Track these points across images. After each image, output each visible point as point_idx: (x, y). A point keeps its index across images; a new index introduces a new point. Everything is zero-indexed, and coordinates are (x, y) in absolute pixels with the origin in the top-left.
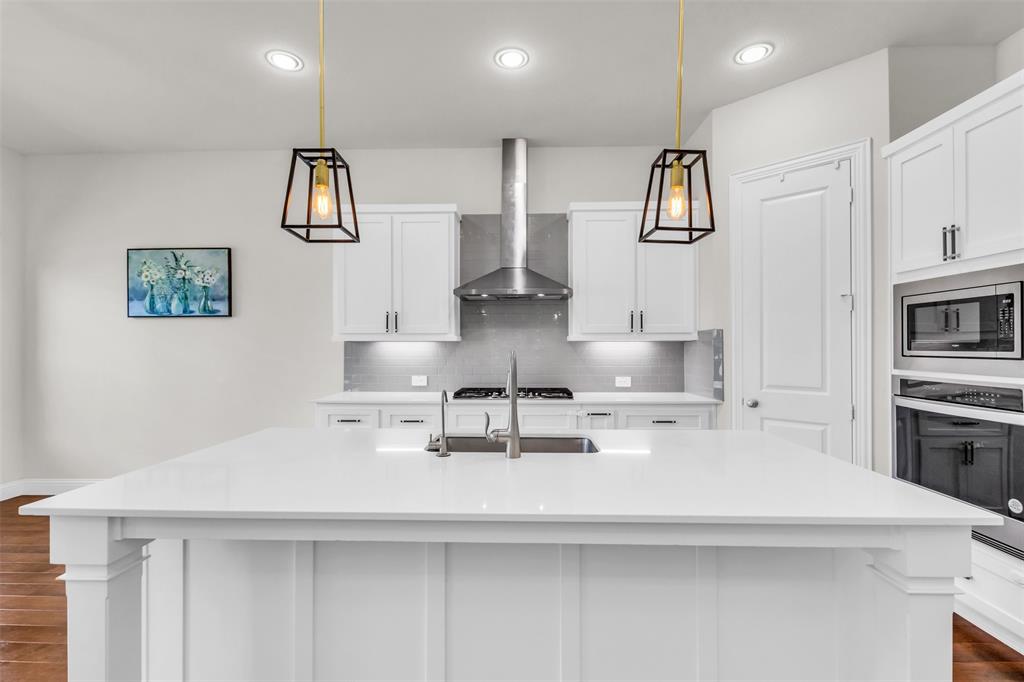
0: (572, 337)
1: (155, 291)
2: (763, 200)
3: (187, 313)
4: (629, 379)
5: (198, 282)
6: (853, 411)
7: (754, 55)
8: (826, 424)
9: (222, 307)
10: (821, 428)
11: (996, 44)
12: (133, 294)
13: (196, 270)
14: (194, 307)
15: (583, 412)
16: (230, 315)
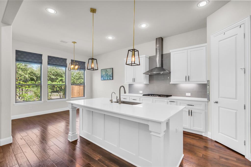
0: (171, 83)
1: (104, 76)
2: (219, 41)
3: (107, 80)
5: (109, 74)
6: (245, 106)
8: (237, 110)
9: (112, 78)
10: (236, 111)
12: (102, 77)
13: (109, 72)
14: (108, 78)
15: (168, 101)
16: (113, 79)
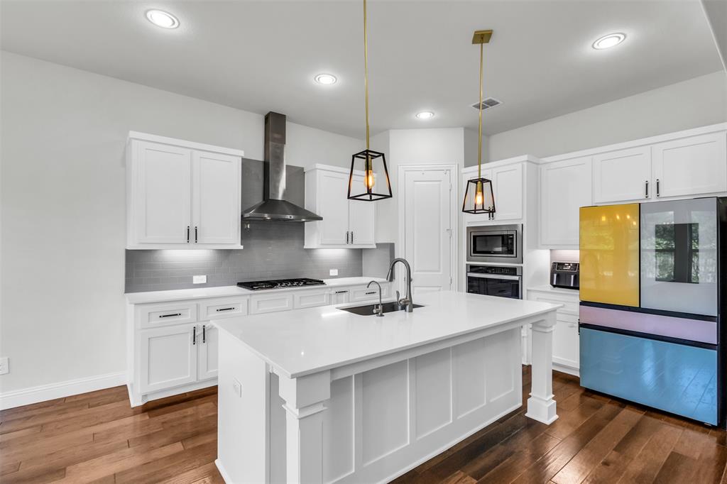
0: (305, 247)
4: (337, 271)
6: (451, 280)
7: (425, 115)
8: (441, 287)
11: (488, 136)
15: (333, 292)
